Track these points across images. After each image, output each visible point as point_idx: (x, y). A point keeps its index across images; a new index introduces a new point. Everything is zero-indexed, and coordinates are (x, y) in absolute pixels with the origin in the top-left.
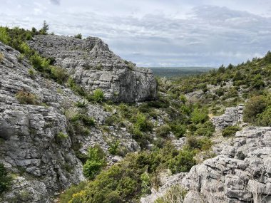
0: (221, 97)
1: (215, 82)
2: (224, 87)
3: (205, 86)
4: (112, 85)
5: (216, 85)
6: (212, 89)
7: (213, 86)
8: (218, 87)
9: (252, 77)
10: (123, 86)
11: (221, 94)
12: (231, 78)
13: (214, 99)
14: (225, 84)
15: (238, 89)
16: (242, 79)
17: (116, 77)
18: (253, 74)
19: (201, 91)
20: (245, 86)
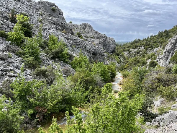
0: (139, 55)
1: (134, 48)
2: (139, 50)
3: (129, 50)
4: (100, 45)
5: (135, 49)
6: (133, 51)
7: (133, 49)
8: (136, 50)
9: (154, 44)
10: (104, 45)
11: (138, 53)
12: (143, 45)
13: (135, 56)
14: (140, 48)
15: (147, 50)
16: (148, 45)
17: (102, 41)
18: (154, 43)
19: (127, 52)
20: (150, 48)
